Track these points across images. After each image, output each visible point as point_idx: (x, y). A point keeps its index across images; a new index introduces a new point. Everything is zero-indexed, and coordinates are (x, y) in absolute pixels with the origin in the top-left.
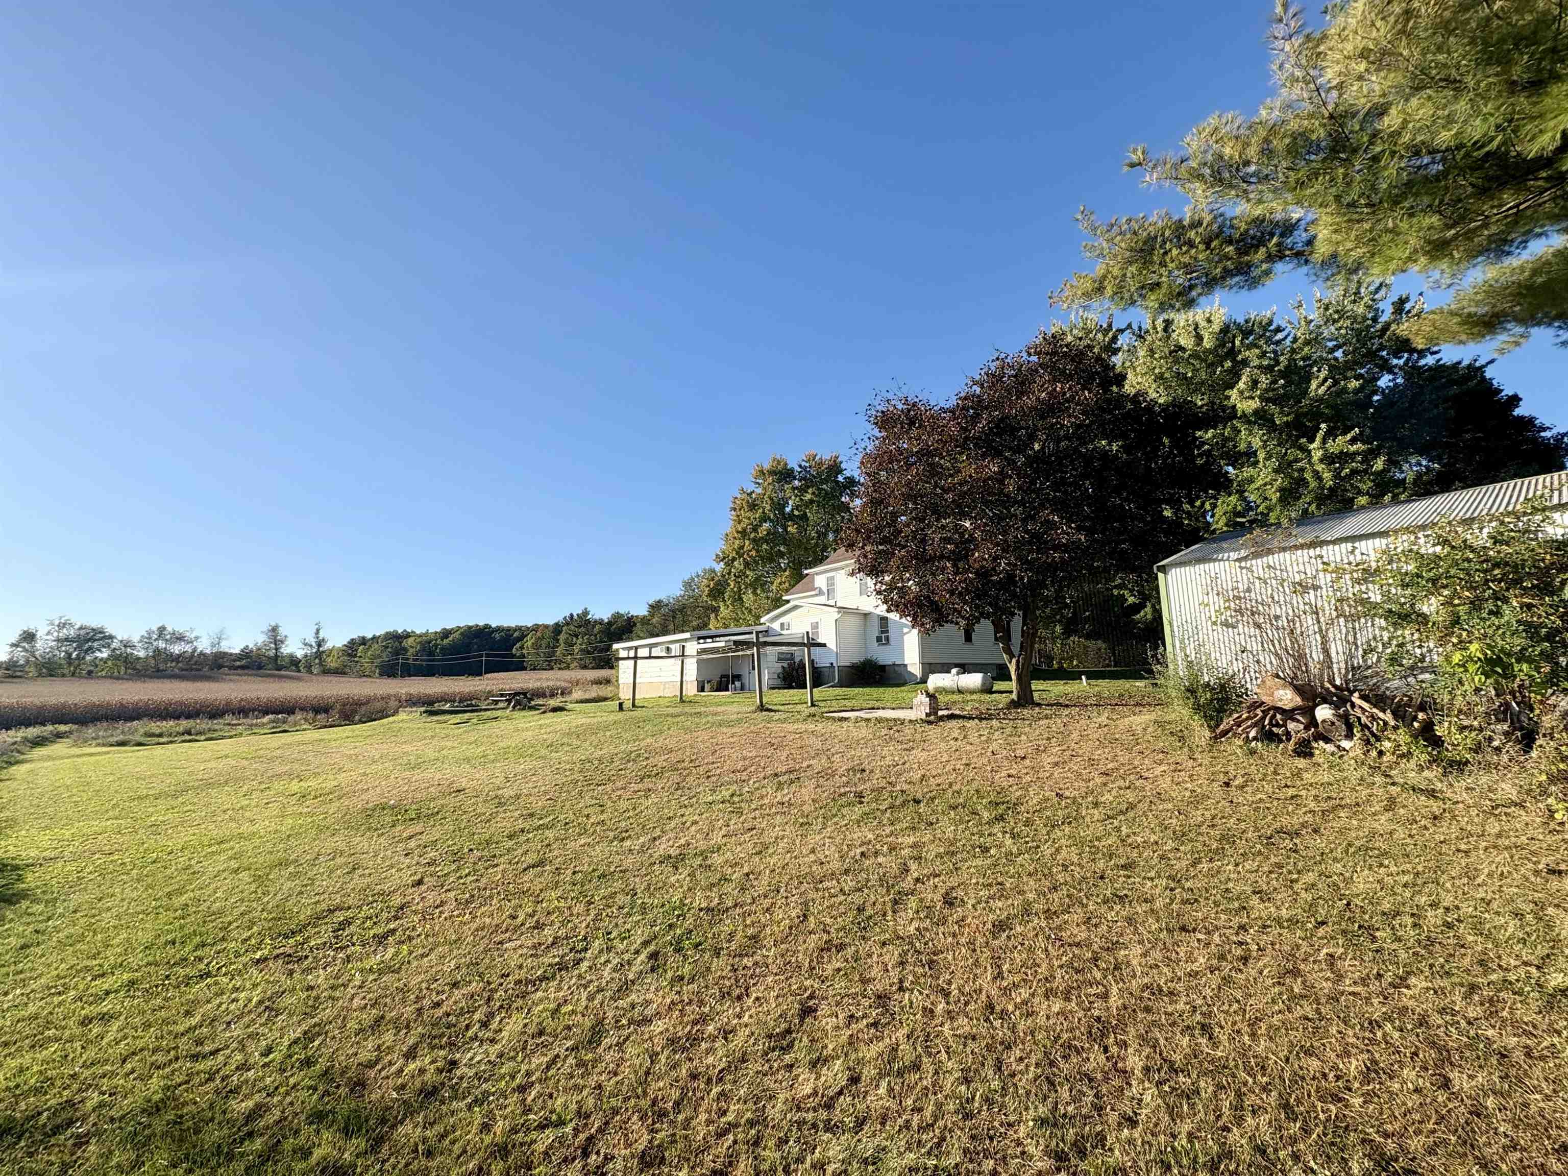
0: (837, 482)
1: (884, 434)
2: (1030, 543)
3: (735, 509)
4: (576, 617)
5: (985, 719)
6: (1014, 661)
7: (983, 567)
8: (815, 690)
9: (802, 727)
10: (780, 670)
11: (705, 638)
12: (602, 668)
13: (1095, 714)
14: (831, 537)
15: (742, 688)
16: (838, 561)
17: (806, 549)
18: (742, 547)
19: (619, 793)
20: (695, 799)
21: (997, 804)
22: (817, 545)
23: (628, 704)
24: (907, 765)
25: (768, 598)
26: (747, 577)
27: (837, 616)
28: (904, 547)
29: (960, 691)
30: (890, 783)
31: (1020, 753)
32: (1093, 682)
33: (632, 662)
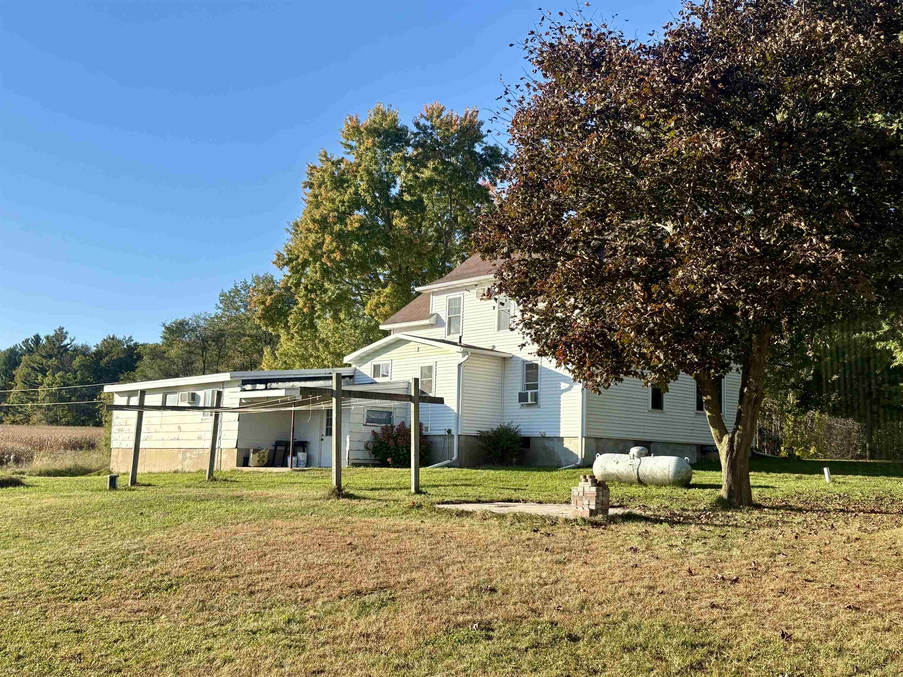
0: (473, 154)
1: (551, 80)
2: (761, 259)
3: (311, 185)
4: (44, 341)
5: (679, 522)
6: (726, 439)
7: (687, 293)
8: (421, 469)
9: (402, 522)
10: (369, 438)
11: (254, 382)
12: (83, 424)
13: (841, 523)
14: (458, 239)
15: (308, 463)
16: (468, 276)
17: (420, 255)
18: (319, 245)
19: (107, 613)
20: (229, 626)
21: (694, 646)
22: (435, 248)
23: (124, 481)
24: (560, 586)
25: (356, 327)
26: (325, 291)
27: (461, 359)
28: (570, 257)
29: (641, 482)
30: (534, 611)
31: (730, 573)
32: (840, 478)
33: (134, 414)
